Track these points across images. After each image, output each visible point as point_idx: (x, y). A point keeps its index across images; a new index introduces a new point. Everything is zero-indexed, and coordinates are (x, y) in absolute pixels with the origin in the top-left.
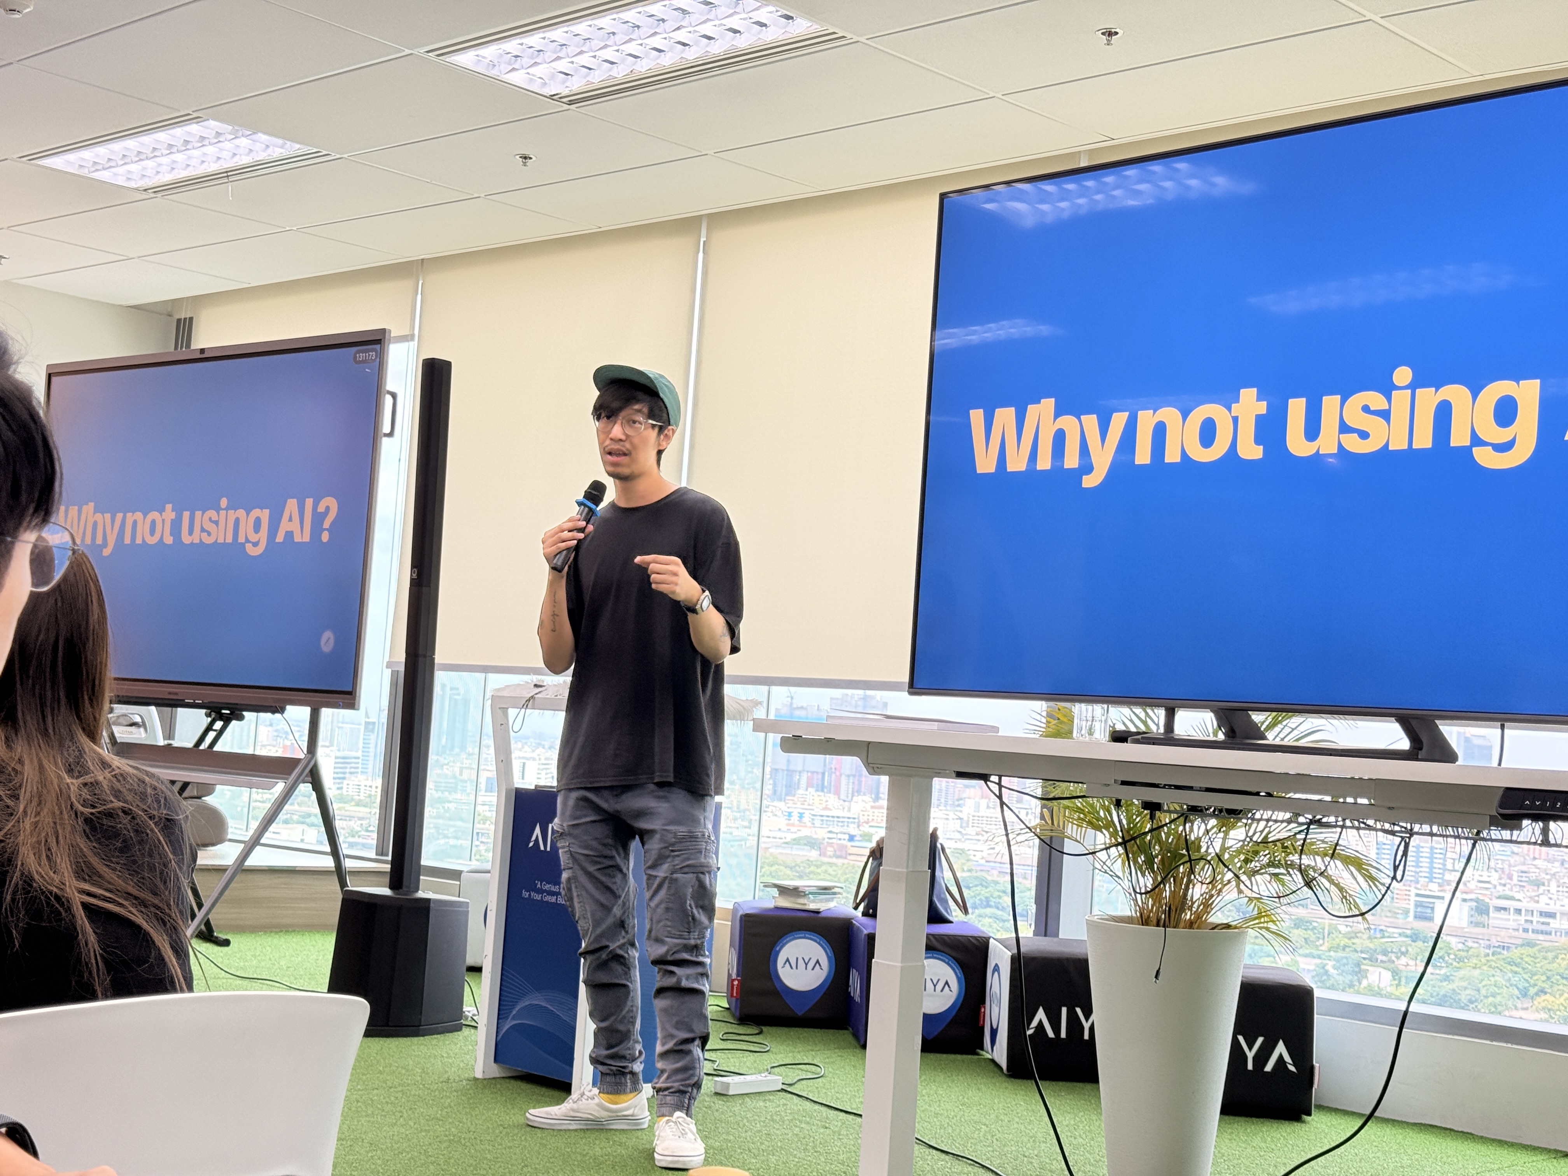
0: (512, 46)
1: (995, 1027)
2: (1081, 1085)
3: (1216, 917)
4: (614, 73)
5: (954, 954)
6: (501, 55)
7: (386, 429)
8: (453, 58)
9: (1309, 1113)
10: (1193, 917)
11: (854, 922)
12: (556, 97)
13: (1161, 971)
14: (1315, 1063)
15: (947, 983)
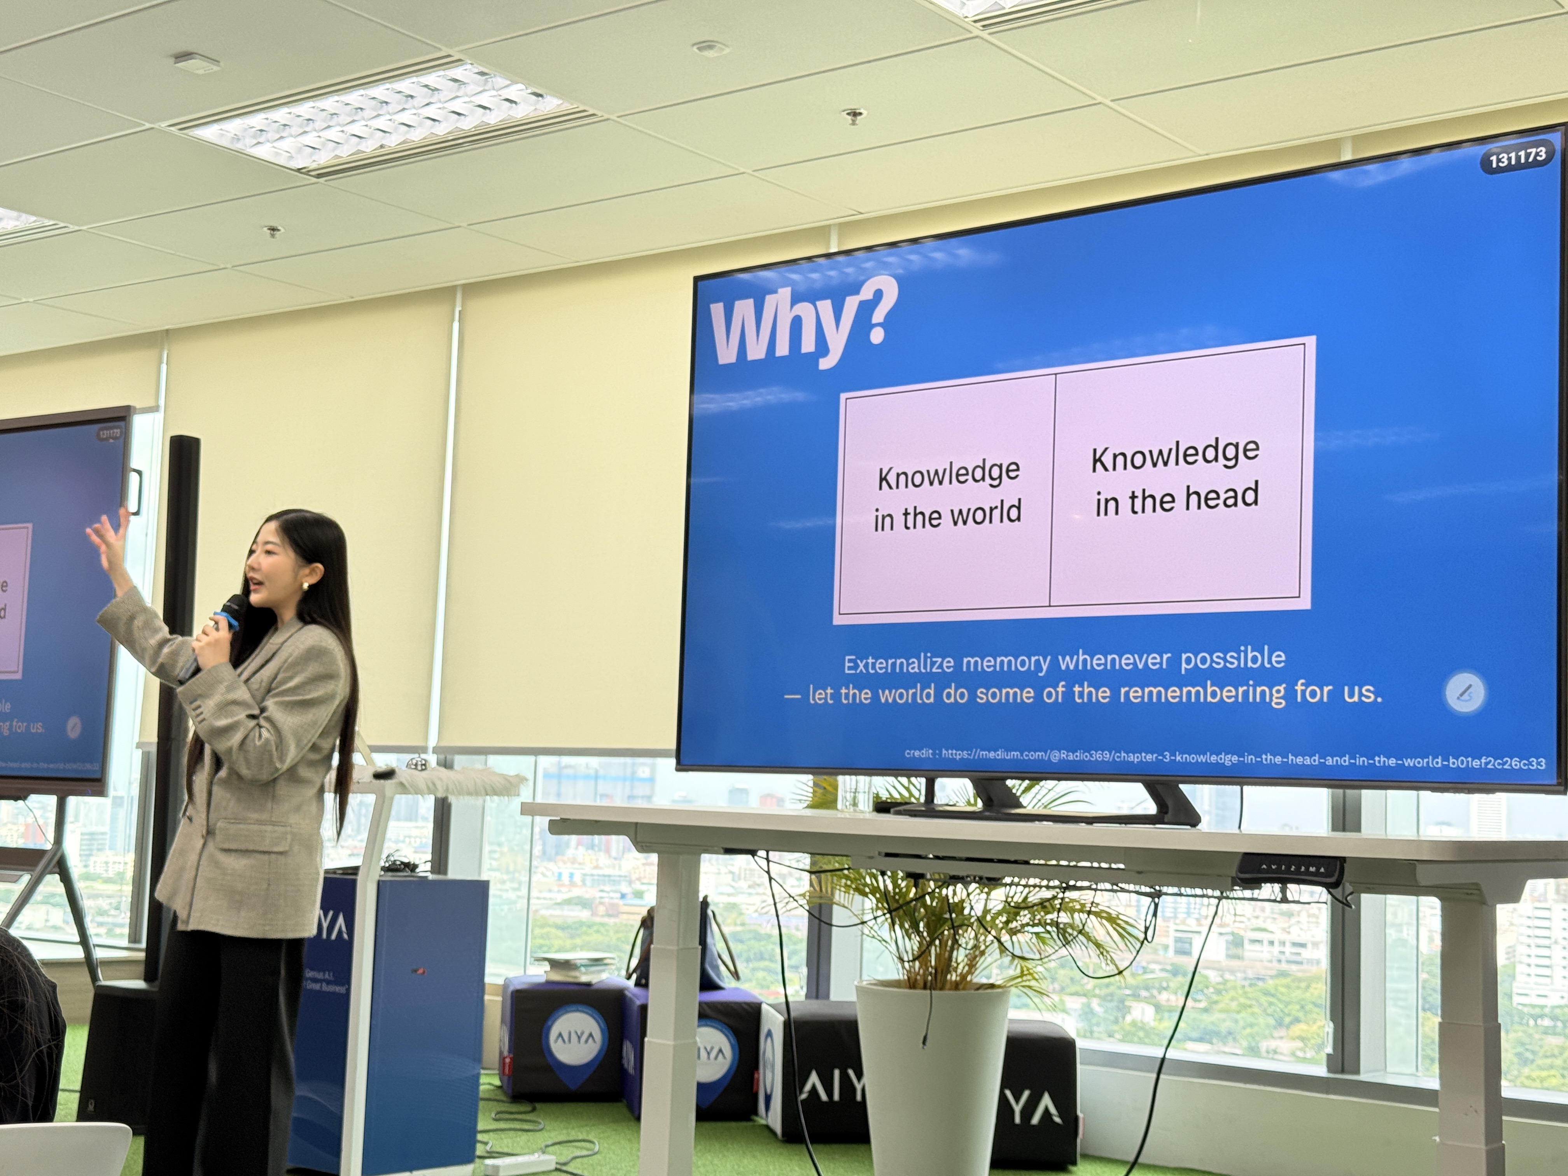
0: (257, 120)
1: (769, 1091)
2: (854, 1146)
3: (979, 978)
4: (362, 147)
5: (726, 1020)
6: (245, 130)
7: (132, 506)
8: (195, 132)
9: (1074, 1163)
10: (958, 978)
11: (627, 993)
12: (303, 171)
13: (928, 1036)
14: (1079, 1113)
15: (720, 1051)
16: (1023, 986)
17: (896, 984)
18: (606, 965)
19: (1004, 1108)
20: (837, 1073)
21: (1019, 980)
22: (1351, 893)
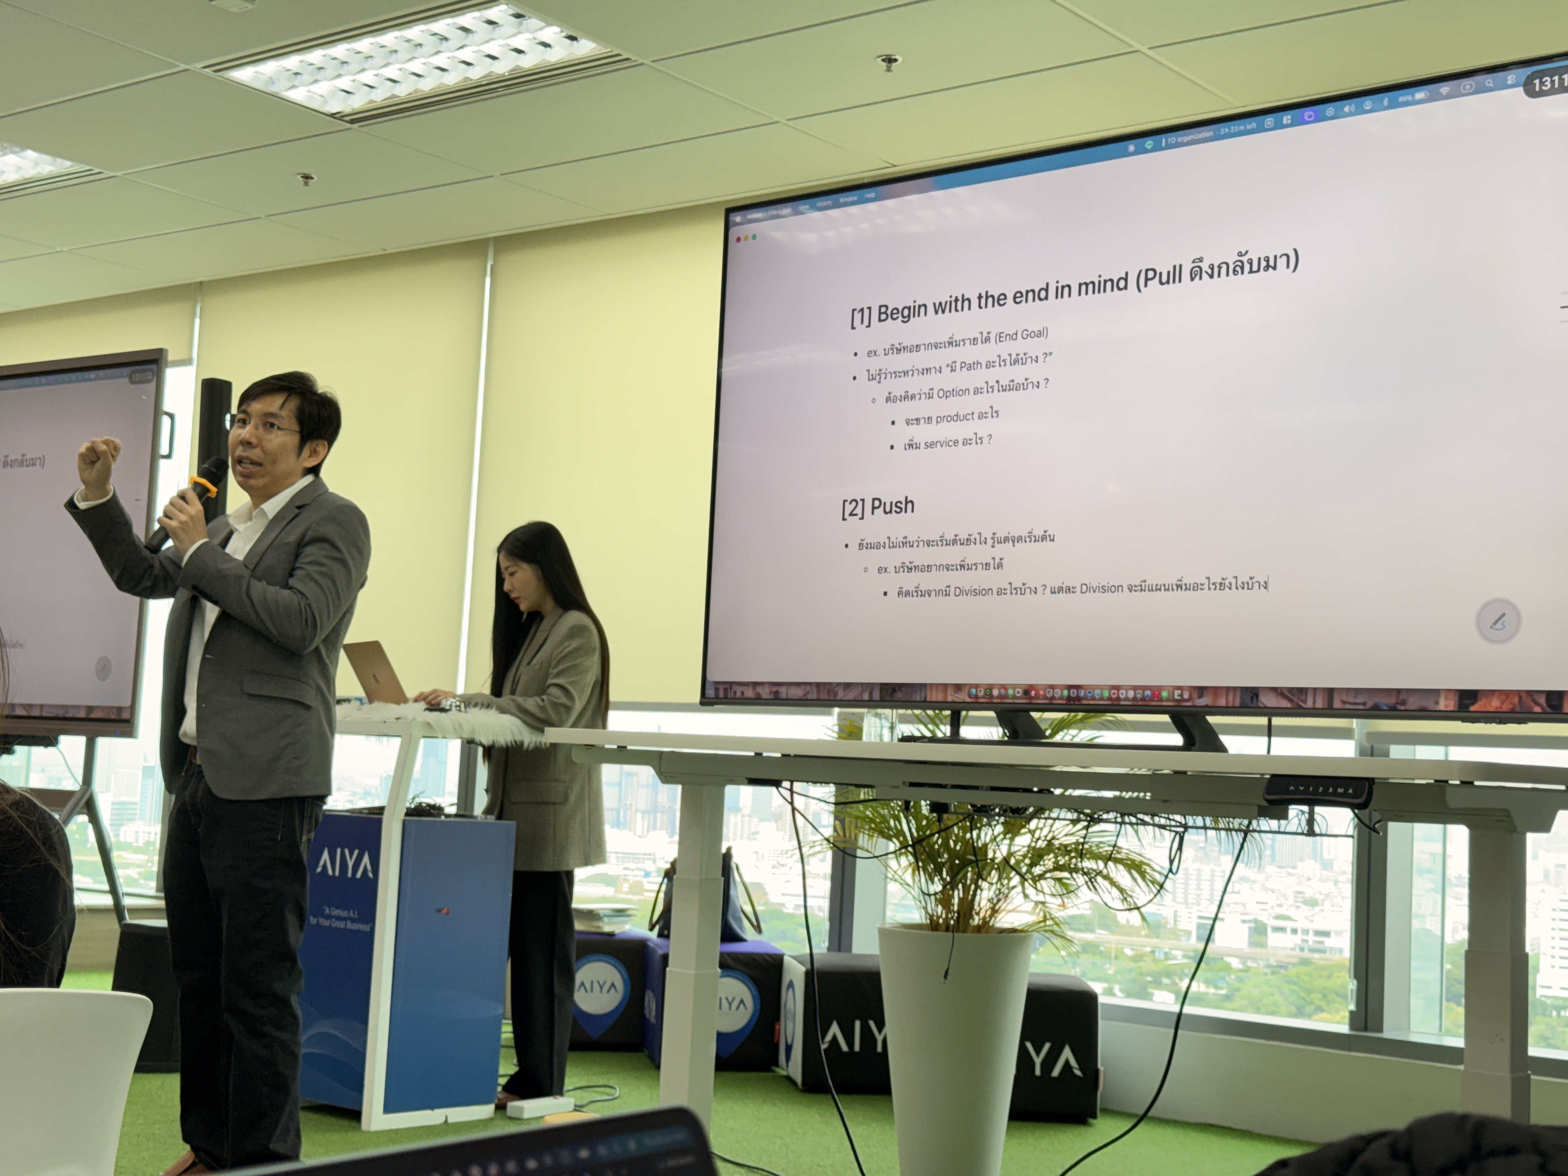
1: (789, 1042)
2: (875, 1097)
4: (396, 92)
5: (747, 971)
6: (281, 72)
7: (164, 450)
8: (231, 74)
9: (1095, 1117)
10: (981, 922)
11: (649, 943)
12: (337, 116)
13: (950, 971)
14: (1099, 1066)
15: (742, 1001)
16: (1046, 931)
17: (919, 927)
18: (629, 916)
19: (1024, 1058)
20: (858, 1024)
21: (1042, 924)
22: (1379, 821)
